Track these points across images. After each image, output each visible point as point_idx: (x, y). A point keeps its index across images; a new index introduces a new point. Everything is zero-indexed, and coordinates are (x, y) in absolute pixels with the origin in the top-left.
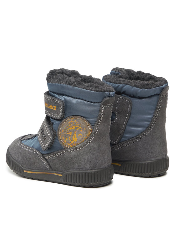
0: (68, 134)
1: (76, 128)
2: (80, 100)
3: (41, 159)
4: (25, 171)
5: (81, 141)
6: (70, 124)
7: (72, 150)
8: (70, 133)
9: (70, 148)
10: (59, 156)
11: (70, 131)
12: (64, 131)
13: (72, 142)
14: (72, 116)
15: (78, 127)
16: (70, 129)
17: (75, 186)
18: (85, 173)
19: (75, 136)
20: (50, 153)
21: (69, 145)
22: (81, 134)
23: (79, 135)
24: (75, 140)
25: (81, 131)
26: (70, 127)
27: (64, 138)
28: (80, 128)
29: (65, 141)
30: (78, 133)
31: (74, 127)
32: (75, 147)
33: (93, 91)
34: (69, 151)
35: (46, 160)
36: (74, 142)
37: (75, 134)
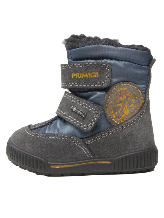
0: (118, 105)
1: (127, 97)
2: (127, 63)
3: (80, 145)
4: (52, 167)
5: (134, 114)
6: (120, 93)
7: (124, 127)
8: (121, 105)
9: (121, 124)
10: (106, 137)
11: (121, 102)
12: (113, 103)
13: (123, 116)
14: (120, 83)
15: (129, 95)
16: (121, 98)
17: (128, 173)
18: (144, 154)
19: (127, 108)
20: (94, 135)
21: (119, 120)
22: (133, 105)
23: (131, 106)
24: (127, 112)
25: (133, 100)
26: (121, 97)
27: (112, 112)
28: (131, 96)
29: (114, 116)
30: (130, 103)
31: (125, 97)
32: (127, 122)
33: (141, 50)
34: (121, 128)
35: (87, 146)
36: (126, 115)
37: (126, 105)
